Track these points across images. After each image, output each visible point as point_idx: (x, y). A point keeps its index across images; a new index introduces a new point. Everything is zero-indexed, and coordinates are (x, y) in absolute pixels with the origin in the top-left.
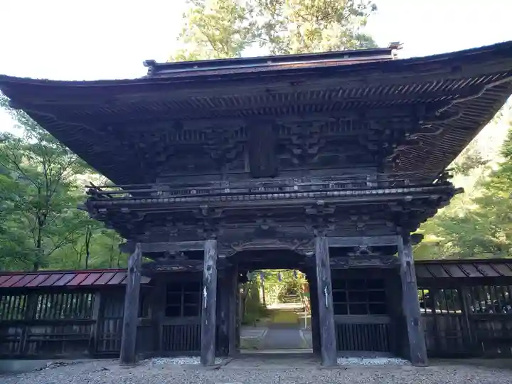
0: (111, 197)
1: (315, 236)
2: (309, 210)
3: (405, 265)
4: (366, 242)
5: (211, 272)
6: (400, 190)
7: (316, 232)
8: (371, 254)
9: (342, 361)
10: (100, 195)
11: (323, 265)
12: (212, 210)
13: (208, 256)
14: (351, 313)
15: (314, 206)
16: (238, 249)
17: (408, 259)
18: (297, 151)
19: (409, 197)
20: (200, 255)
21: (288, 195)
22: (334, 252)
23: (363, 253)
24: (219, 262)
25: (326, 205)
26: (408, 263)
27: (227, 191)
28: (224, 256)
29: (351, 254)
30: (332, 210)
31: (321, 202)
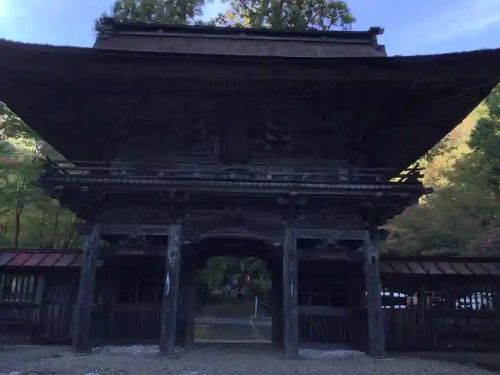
0: (66, 173)
1: (285, 227)
2: (281, 201)
3: (370, 259)
4: (334, 235)
5: (174, 258)
6: (371, 187)
7: (284, 222)
8: (338, 247)
9: (302, 352)
10: (55, 170)
11: (291, 256)
12: (179, 194)
13: (172, 242)
14: (312, 305)
15: (286, 196)
16: (204, 236)
17: (374, 254)
18: (271, 138)
19: (380, 194)
20: (164, 241)
21: (261, 184)
22: (302, 244)
23: (331, 245)
24: (183, 248)
25: (299, 196)
26: (373, 258)
27: (197, 175)
28: (189, 243)
29: (319, 247)
30: (303, 202)
31: (294, 193)
